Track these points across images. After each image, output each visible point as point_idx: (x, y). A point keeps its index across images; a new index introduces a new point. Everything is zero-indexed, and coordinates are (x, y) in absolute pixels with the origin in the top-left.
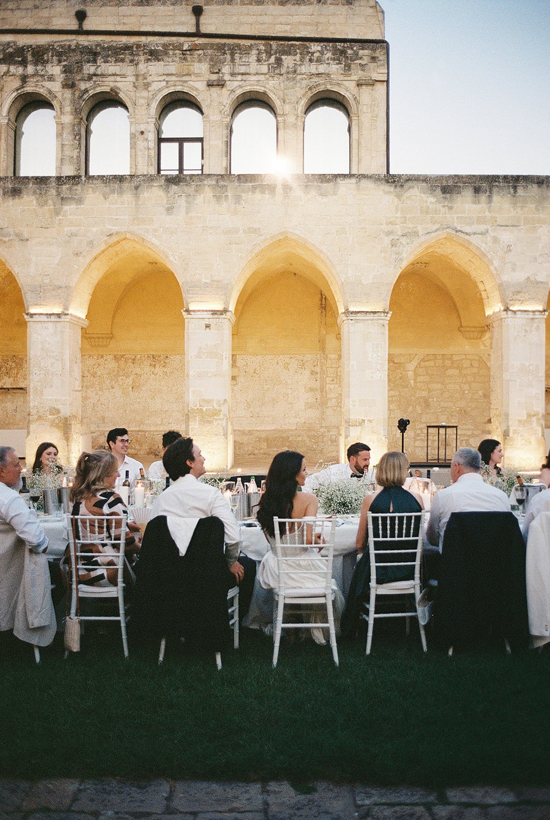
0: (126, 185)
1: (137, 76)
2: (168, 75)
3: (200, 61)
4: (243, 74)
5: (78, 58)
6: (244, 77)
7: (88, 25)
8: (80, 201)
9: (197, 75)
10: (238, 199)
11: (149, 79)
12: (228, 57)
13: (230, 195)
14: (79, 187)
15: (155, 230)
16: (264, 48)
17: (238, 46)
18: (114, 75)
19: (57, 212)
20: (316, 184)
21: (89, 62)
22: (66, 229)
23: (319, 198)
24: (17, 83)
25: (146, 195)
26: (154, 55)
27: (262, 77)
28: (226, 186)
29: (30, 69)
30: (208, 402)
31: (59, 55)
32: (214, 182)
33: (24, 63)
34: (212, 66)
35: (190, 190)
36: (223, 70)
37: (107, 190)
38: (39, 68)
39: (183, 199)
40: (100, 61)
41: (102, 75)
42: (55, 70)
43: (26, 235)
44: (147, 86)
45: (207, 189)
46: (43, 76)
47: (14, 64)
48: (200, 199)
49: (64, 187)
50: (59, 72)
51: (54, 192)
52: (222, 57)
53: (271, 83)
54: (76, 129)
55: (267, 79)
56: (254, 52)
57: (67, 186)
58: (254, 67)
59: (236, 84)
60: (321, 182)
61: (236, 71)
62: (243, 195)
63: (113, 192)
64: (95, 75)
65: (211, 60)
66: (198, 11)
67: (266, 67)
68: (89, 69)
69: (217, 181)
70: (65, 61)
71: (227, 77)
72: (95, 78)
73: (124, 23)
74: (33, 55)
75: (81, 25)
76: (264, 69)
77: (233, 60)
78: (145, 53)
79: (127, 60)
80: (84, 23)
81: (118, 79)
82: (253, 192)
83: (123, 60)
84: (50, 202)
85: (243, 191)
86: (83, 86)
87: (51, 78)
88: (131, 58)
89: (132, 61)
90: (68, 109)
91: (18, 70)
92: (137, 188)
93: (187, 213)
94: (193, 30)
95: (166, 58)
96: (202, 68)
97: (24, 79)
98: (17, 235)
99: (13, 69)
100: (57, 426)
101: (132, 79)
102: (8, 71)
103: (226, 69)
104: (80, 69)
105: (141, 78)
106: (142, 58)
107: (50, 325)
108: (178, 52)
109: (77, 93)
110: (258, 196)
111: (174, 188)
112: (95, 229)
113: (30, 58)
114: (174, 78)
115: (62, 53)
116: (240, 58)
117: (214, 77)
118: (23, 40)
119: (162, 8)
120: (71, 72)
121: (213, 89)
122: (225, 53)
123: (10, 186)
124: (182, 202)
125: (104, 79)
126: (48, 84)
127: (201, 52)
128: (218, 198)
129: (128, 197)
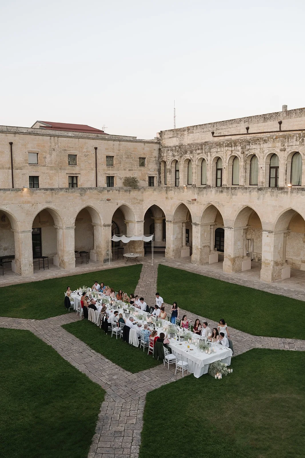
0: (247, 190)
1: (260, 149)
2: (269, 148)
3: (278, 142)
4: (291, 146)
5: (245, 144)
6: (292, 147)
7: (250, 132)
8: (236, 195)
9: (278, 147)
10: (277, 196)
11: (264, 149)
12: (287, 140)
13: (275, 195)
14: (236, 191)
15: (254, 205)
16: (298, 136)
17: (290, 135)
18: (254, 149)
19: (231, 198)
20: (300, 191)
21: (248, 145)
22: (233, 203)
23: (301, 196)
24: (230, 153)
25: (252, 194)
26: (265, 141)
27: (297, 146)
28: (273, 191)
29: (233, 148)
30: (267, 260)
31: (240, 143)
32: (270, 190)
33: (232, 146)
34: (282, 144)
35: (264, 192)
36: (285, 145)
37: (243, 192)
38: (235, 148)
39: (262, 195)
40: (251, 144)
41: (251, 149)
42: (239, 148)
43: (224, 205)
44: (263, 152)
45: (268, 192)
46: (236, 150)
47: (229, 147)
48: (266, 195)
49: (233, 191)
50: (240, 149)
51: (230, 192)
52: (285, 140)
53: (300, 148)
54: (245, 166)
55: (299, 147)
56: (295, 137)
57: (233, 190)
58: (295, 143)
59: (289, 149)
60: (302, 191)
61: (289, 145)
62: (278, 194)
63: (244, 192)
64: (249, 149)
65: (282, 141)
66: (280, 123)
67: (299, 143)
68: (248, 147)
69: (271, 190)
70: (242, 145)
71: (286, 147)
72: (249, 150)
73: (259, 129)
74: (234, 144)
75: (247, 131)
76: (298, 143)
77: (288, 141)
78: (263, 141)
79: (258, 143)
80: (249, 130)
81: (255, 150)
82: (281, 194)
83: (257, 144)
84: (229, 195)
85: (279, 194)
86: (246, 153)
87: (238, 151)
88: (259, 143)
89: (259, 144)
90: (242, 160)
91: (230, 149)
92: (250, 191)
93: (263, 200)
94: (279, 130)
95: (268, 142)
96: (279, 145)
97: (232, 151)
98: (222, 204)
99: (229, 148)
100: (230, 260)
101: (259, 150)
102: (228, 149)
103: (286, 145)
104: (246, 147)
105: (262, 149)
106: (262, 142)
107: (229, 231)
108: (272, 139)
109: (245, 155)
110: (283, 195)
111: (260, 192)
112: (240, 204)
113: (233, 145)
114: (271, 149)
115: (241, 142)
116: (291, 140)
117: (283, 147)
118: (234, 138)
119: (270, 123)
120: (243, 149)
121: (282, 152)
122: (286, 139)
123: (221, 190)
124: (262, 196)
125: (252, 150)
126: (237, 153)
127: (279, 139)
128: (271, 195)
129: (248, 194)
